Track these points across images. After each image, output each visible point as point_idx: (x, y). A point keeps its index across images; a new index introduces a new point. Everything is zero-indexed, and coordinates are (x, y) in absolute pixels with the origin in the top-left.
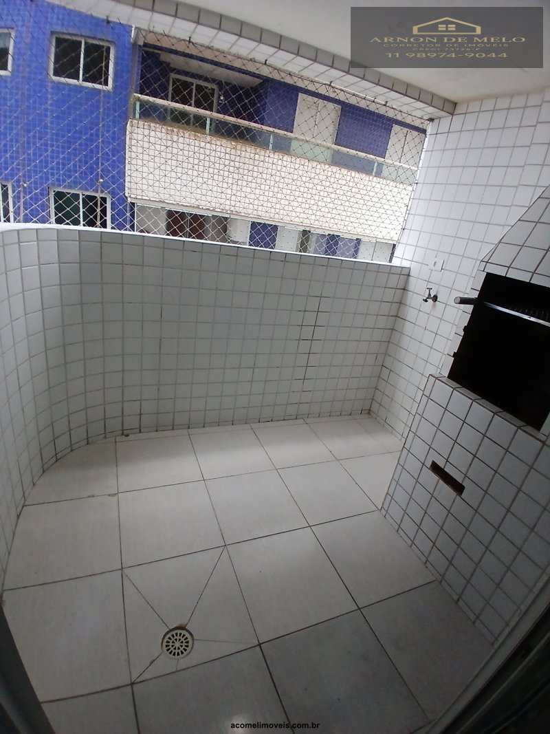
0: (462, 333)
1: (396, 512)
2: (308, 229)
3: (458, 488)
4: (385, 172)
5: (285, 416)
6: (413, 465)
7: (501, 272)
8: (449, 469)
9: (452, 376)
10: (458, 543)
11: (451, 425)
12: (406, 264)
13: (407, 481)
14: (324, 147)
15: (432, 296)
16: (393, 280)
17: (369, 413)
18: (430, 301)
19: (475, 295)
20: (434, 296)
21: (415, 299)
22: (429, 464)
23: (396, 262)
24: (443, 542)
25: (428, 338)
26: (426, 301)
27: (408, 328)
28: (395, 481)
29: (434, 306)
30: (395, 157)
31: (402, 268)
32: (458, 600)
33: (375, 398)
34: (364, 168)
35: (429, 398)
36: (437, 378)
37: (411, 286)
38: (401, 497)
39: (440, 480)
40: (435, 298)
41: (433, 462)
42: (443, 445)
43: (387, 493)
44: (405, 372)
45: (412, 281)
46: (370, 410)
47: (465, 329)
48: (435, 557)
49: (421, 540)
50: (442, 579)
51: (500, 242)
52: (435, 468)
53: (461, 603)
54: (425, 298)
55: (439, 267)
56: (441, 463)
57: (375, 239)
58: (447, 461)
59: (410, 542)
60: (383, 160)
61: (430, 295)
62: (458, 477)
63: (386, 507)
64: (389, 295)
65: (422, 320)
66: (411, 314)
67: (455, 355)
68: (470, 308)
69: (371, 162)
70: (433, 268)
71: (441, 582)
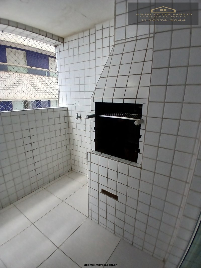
0: (94, 130)
1: (95, 216)
2: (26, 100)
3: (116, 197)
4: (51, 75)
5: (32, 190)
6: (95, 193)
7: (100, 101)
8: (109, 191)
9: (96, 150)
10: (124, 220)
11: (103, 171)
12: (65, 106)
13: (95, 201)
14: (19, 67)
15: (79, 116)
16: (62, 114)
17: (72, 170)
18: (79, 119)
19: (93, 113)
20: (80, 116)
21: (73, 119)
22: (100, 191)
23: (61, 106)
24: (118, 222)
25: (83, 133)
26: (77, 119)
27: (75, 131)
28: (90, 202)
29: (81, 120)
30: (53, 69)
31: (64, 107)
32: (133, 244)
33: (72, 163)
34: (42, 74)
35: (90, 162)
36: (91, 153)
37: (70, 115)
38: (95, 209)
39: (107, 196)
40: (80, 117)
41: (102, 189)
42: (103, 181)
43: (89, 209)
44: (79, 149)
45: (70, 112)
46: (71, 169)
47: (95, 128)
48: (117, 230)
49: (109, 224)
50: (123, 238)
51: (96, 88)
52: (104, 192)
53: (134, 244)
54: (77, 118)
55: (77, 104)
56: (105, 189)
57: (55, 99)
58: (107, 187)
59: (105, 227)
60: (49, 70)
61: (78, 116)
62: (114, 193)
63: (90, 215)
64: (62, 120)
65: (79, 126)
66: (74, 126)
67: (95, 140)
68: (93, 119)
69: (44, 72)
70: (76, 105)
71: (123, 239)
